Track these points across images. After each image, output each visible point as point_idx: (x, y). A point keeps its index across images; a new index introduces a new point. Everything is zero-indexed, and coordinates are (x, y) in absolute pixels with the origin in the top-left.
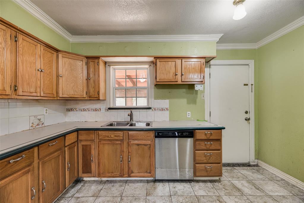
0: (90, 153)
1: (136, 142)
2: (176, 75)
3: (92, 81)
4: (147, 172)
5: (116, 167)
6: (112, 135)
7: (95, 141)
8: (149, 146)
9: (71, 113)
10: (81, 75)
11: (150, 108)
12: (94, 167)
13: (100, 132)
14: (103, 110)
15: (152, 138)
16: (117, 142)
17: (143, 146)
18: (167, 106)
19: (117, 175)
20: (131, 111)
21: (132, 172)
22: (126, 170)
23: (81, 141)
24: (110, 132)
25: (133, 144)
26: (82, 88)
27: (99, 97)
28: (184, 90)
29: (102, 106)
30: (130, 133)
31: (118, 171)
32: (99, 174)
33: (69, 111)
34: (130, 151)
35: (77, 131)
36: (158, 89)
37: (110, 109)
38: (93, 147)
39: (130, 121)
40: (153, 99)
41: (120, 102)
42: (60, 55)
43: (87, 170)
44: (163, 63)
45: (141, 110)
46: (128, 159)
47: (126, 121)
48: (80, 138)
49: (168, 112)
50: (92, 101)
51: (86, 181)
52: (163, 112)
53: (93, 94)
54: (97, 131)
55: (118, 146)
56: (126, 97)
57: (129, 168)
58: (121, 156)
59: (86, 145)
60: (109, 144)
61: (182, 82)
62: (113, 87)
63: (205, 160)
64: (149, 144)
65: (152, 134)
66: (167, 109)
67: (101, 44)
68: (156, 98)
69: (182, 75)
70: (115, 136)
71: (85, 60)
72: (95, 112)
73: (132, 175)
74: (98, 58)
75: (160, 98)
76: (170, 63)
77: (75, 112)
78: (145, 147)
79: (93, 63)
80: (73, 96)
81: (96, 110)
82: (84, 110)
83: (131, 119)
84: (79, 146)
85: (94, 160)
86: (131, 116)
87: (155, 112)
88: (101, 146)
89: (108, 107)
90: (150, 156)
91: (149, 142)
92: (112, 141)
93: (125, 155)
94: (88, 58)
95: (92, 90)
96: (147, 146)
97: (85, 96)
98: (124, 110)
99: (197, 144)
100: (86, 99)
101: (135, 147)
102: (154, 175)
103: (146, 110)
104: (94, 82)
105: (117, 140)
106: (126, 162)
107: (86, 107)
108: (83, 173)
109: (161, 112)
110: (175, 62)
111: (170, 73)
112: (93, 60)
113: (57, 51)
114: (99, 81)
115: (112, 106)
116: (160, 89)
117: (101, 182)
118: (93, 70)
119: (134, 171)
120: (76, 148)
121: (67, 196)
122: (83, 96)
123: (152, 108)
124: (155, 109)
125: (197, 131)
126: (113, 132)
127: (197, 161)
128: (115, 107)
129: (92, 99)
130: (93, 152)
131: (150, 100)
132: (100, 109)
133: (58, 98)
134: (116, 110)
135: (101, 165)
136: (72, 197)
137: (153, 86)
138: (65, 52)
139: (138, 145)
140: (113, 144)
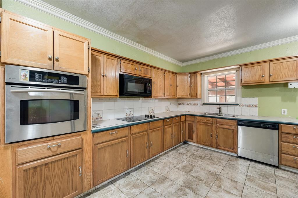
0: (192, 128)
1: (222, 126)
2: (263, 77)
3: (193, 87)
4: (230, 148)
5: (207, 140)
6: (205, 119)
7: (195, 122)
8: (232, 130)
9: (180, 106)
10: (187, 84)
11: (237, 105)
12: (194, 136)
13: (198, 117)
14: (199, 105)
15: (235, 125)
16: (209, 124)
17: (227, 130)
18: (257, 103)
19: (208, 145)
20: (220, 106)
21: (219, 146)
22: (215, 143)
23: (187, 121)
24: (204, 118)
25: (220, 127)
26: (187, 92)
27: (197, 96)
28: (278, 88)
29: (199, 102)
30: (218, 120)
31: (209, 143)
32: (197, 141)
33: (179, 105)
34: (217, 131)
35: (186, 115)
36: (245, 89)
37: (204, 104)
38: (194, 125)
39: (219, 113)
40: (240, 98)
41: (212, 100)
42: (177, 75)
43: (190, 137)
44: (248, 69)
45: (228, 106)
46: (216, 136)
47: (216, 113)
48: (187, 119)
49: (257, 108)
50: (193, 99)
51: (190, 144)
52: (251, 108)
53: (194, 94)
54: (196, 117)
55: (209, 127)
56: (216, 96)
57: (217, 142)
58: (211, 134)
59: (190, 124)
60: (203, 125)
61: (270, 82)
62: (206, 88)
63: (295, 153)
64: (233, 129)
65: (235, 123)
66: (256, 106)
67: (198, 64)
68: (243, 96)
69: (270, 76)
70: (207, 120)
71: (189, 75)
72: (194, 106)
73: (219, 147)
74: (196, 72)
75: (248, 96)
76: (256, 68)
77: (183, 105)
78: (229, 131)
79: (193, 76)
80: (182, 96)
81: (195, 105)
82: (188, 104)
83: (220, 112)
84: (186, 123)
85: (194, 133)
86: (220, 109)
87: (243, 108)
88: (198, 125)
89: (203, 103)
90: (233, 138)
91: (232, 128)
92: (205, 123)
93: (214, 133)
94: (190, 73)
95: (193, 92)
96: (231, 130)
97: (189, 96)
98: (214, 105)
99: (282, 137)
100: (189, 98)
101: (221, 129)
102: (236, 152)
103: (233, 106)
104: (194, 87)
105: (208, 123)
106: (215, 138)
107: (189, 103)
108: (188, 139)
109: (249, 108)
110: (261, 66)
111: (256, 76)
112: (194, 74)
113: (176, 73)
114: (197, 86)
115: (205, 102)
116: (247, 88)
117: (198, 147)
118: (194, 80)
119: (220, 145)
120: (185, 124)
121: (181, 146)
122: (188, 96)
123: (239, 105)
124: (242, 106)
125: (282, 125)
126: (206, 118)
127: (282, 151)
128: (208, 103)
129: (193, 98)
130: (194, 128)
131: (237, 98)
132: (198, 104)
133: (176, 98)
134: (208, 105)
135: (198, 137)
136: (184, 147)
137: (241, 87)
138: (180, 73)
139: (224, 128)
140: (206, 125)
